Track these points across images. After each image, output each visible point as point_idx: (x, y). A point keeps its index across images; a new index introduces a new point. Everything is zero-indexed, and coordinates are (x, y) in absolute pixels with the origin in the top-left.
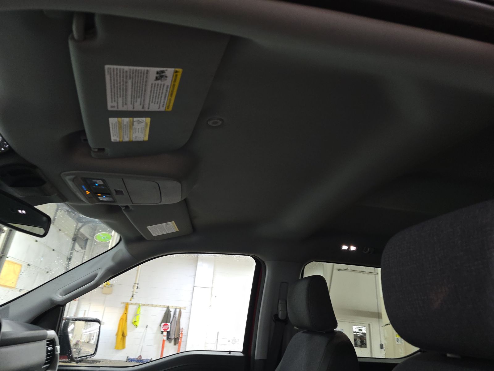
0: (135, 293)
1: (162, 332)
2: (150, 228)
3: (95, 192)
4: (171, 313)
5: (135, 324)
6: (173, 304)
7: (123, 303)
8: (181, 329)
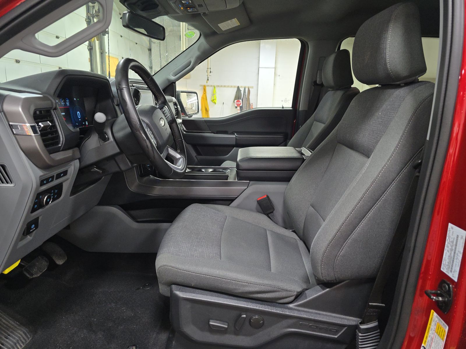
0: (209, 76)
1: (236, 107)
2: (220, 25)
3: (186, 7)
4: (241, 92)
5: (214, 102)
6: (242, 84)
7: (201, 85)
8: (251, 104)
